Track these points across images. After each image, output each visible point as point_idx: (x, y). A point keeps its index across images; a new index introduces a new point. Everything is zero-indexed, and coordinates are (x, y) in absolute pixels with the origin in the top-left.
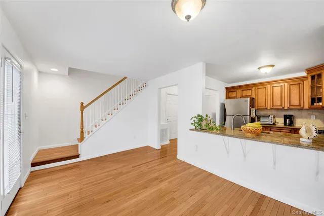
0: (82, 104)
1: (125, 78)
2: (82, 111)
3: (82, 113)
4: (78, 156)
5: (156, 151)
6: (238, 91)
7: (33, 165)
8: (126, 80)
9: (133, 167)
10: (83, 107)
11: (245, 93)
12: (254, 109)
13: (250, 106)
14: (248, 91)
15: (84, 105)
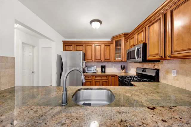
6: (73, 45)
11: (78, 48)
12: (84, 62)
13: (83, 59)
14: (80, 47)
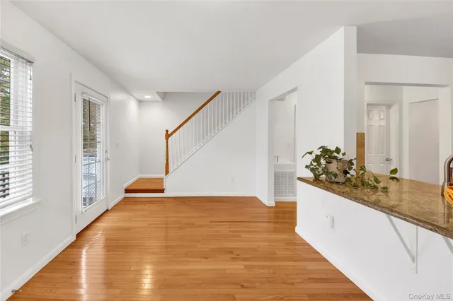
0: (167, 131)
1: (219, 92)
2: (167, 140)
3: (167, 142)
4: (162, 191)
5: (267, 209)
7: (127, 191)
8: (220, 95)
9: (211, 222)
10: (168, 136)
15: (169, 133)
